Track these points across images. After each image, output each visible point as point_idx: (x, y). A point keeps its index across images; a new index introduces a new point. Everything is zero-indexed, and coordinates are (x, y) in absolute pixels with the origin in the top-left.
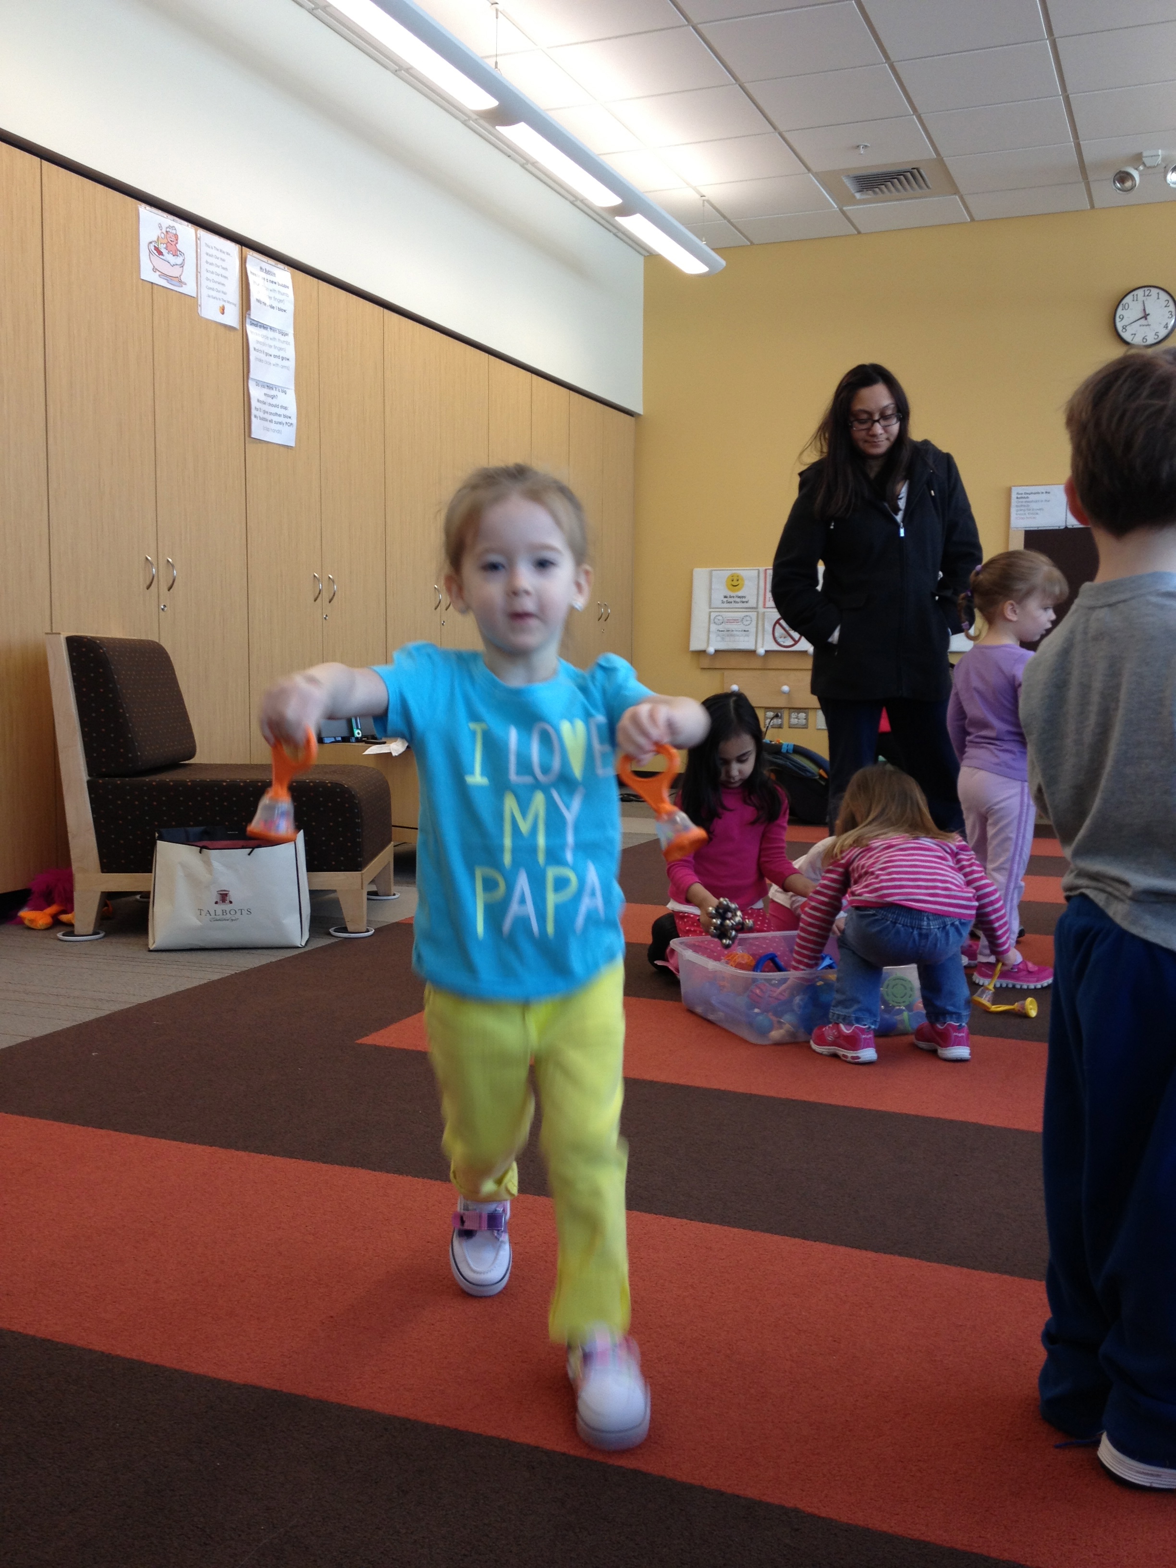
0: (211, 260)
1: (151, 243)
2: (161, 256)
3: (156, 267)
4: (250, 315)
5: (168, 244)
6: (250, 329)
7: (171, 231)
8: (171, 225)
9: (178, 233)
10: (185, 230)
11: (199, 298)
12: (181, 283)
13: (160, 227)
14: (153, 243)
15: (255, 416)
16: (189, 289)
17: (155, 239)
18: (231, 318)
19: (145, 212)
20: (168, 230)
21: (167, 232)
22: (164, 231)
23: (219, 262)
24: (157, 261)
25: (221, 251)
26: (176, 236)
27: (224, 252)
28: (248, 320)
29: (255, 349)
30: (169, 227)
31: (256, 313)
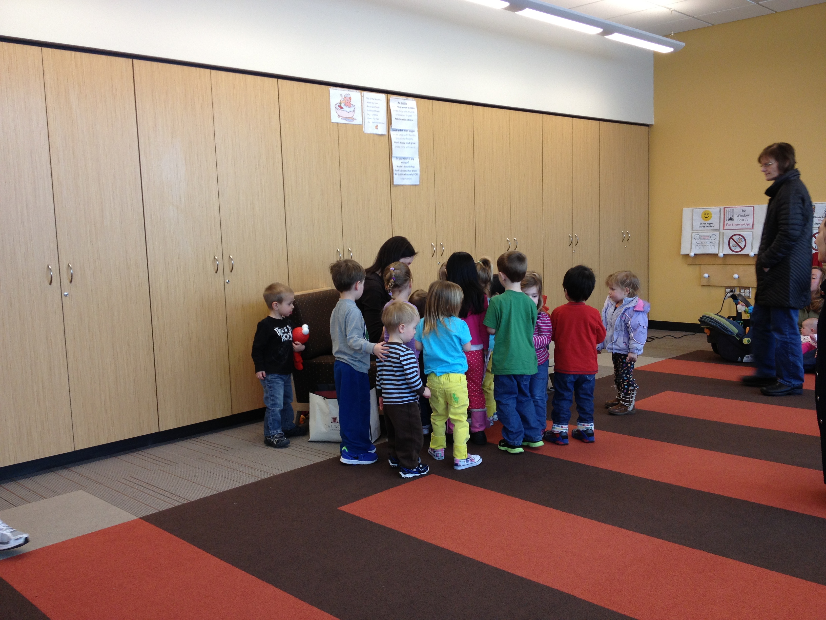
0: (369, 105)
1: (336, 104)
2: (342, 109)
3: (339, 115)
4: (391, 126)
5: (346, 103)
6: (392, 133)
7: (347, 96)
8: (347, 93)
9: (351, 96)
10: (355, 94)
11: (364, 125)
12: (353, 119)
13: (341, 96)
14: (338, 104)
15: (396, 174)
16: (358, 121)
17: (339, 102)
18: (382, 130)
19: (333, 91)
20: (345, 96)
21: (345, 97)
22: (343, 97)
23: (374, 105)
24: (340, 112)
25: (375, 99)
26: (350, 98)
27: (377, 100)
28: (391, 129)
29: (395, 142)
30: (346, 94)
31: (395, 125)
